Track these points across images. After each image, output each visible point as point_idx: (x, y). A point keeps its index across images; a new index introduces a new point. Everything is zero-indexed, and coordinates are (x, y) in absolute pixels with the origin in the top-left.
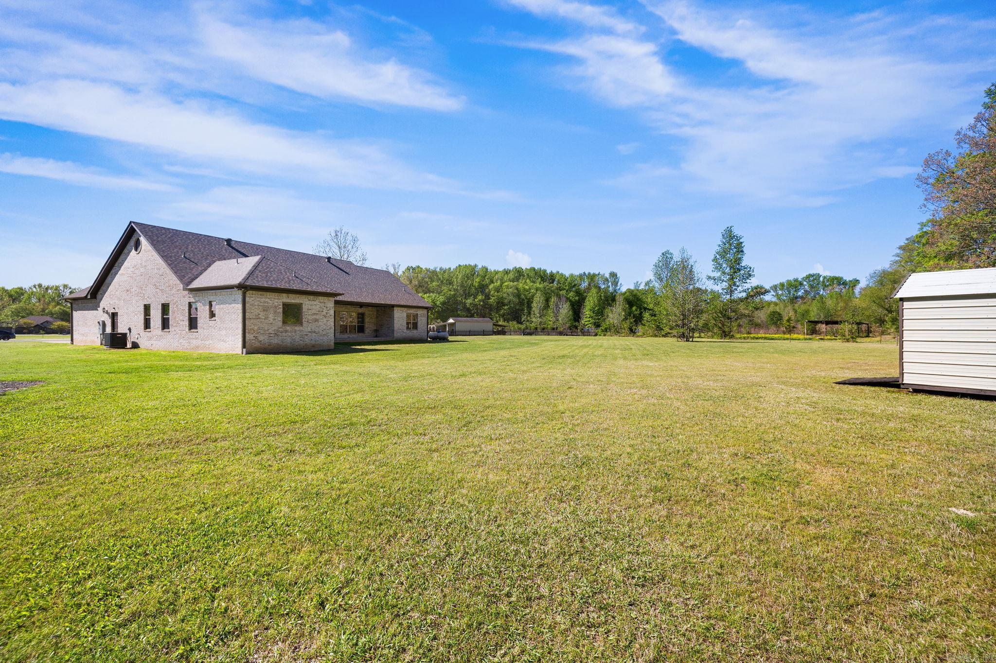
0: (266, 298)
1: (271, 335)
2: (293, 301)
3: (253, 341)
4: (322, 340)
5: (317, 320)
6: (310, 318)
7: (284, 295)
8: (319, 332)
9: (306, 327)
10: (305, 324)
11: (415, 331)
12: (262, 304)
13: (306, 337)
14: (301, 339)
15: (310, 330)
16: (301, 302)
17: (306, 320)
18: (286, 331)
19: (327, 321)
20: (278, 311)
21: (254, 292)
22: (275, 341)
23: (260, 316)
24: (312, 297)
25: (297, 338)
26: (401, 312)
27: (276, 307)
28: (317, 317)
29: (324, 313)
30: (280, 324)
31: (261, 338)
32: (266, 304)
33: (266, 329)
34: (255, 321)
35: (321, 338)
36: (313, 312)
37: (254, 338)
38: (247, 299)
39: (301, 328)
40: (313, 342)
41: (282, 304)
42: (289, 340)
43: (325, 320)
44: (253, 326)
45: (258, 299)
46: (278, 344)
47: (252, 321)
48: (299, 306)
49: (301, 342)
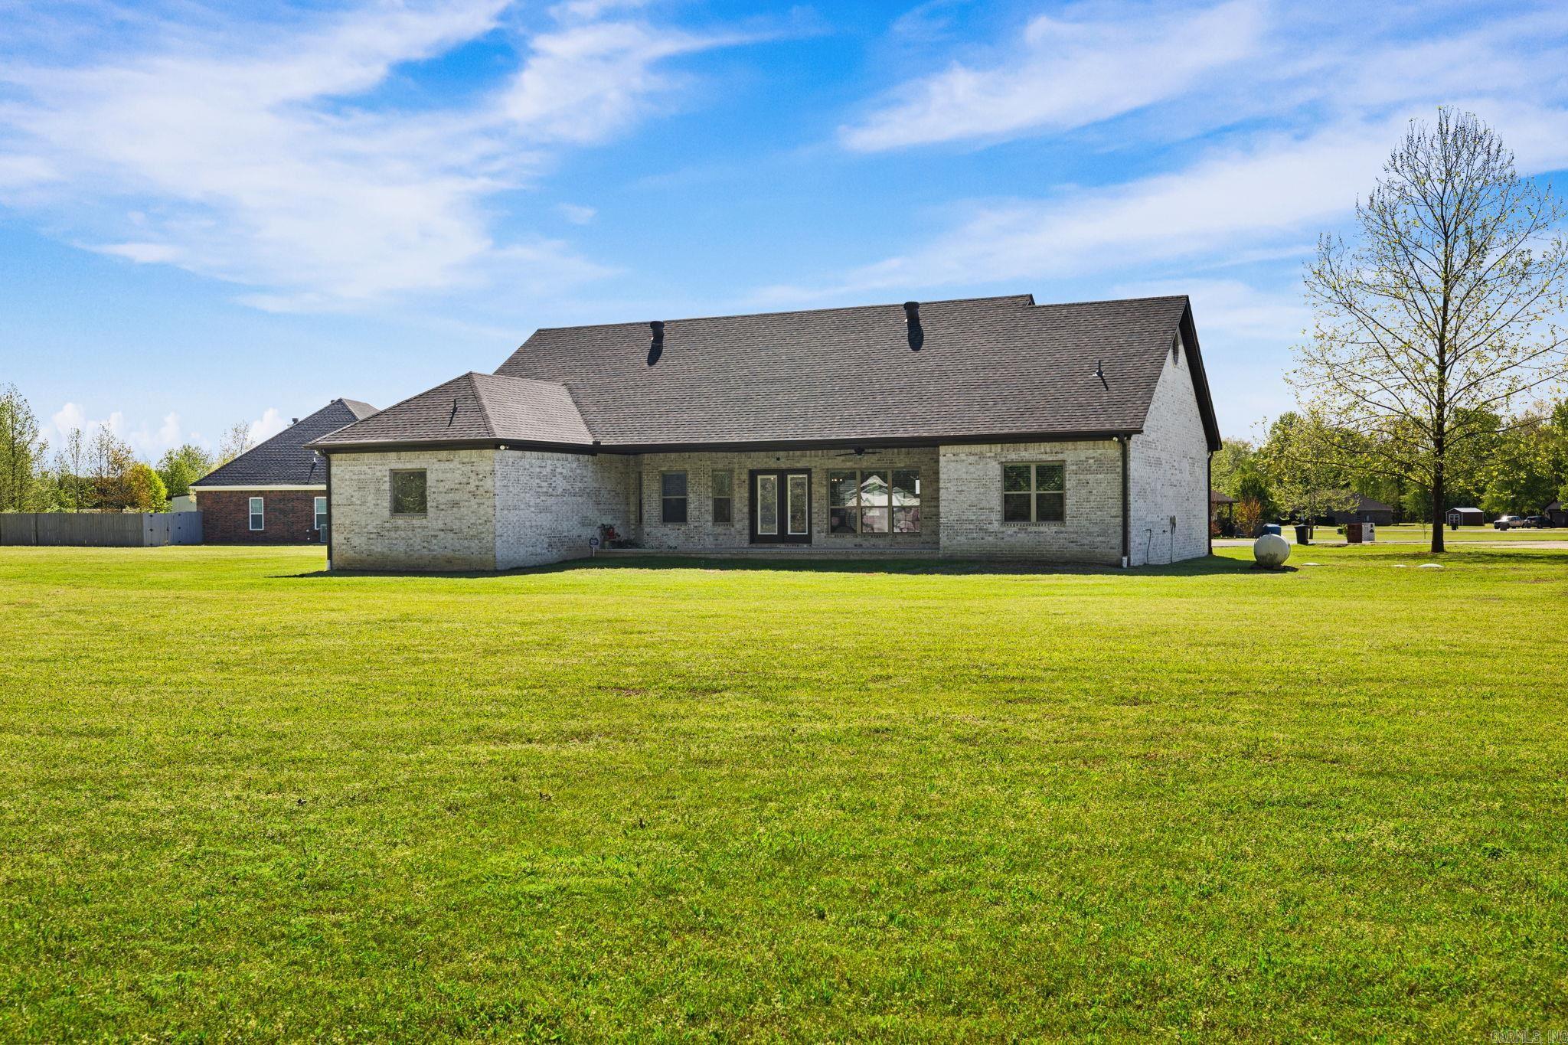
0: (362, 464)
1: (372, 536)
2: (409, 466)
3: (344, 547)
4: (469, 548)
5: (455, 504)
6: (443, 499)
7: (393, 455)
8: (461, 531)
9: (433, 520)
10: (431, 512)
11: (1049, 529)
12: (356, 477)
13: (435, 541)
14: (425, 544)
15: (441, 526)
16: (424, 465)
17: (435, 504)
18: (397, 529)
19: (479, 504)
20: (383, 488)
21: (344, 455)
22: (379, 547)
23: (354, 499)
24: (443, 454)
25: (417, 542)
27: (378, 481)
28: (457, 496)
29: (472, 487)
30: (387, 513)
31: (356, 541)
32: (363, 477)
33: (363, 523)
34: (347, 509)
35: (466, 543)
36: (448, 485)
37: (345, 541)
38: (334, 470)
39: (424, 521)
40: (449, 553)
41: (387, 473)
42: (402, 547)
43: (473, 502)
44: (343, 519)
45: (350, 468)
46: (383, 554)
47: (342, 509)
48: (421, 475)
49: (425, 551)
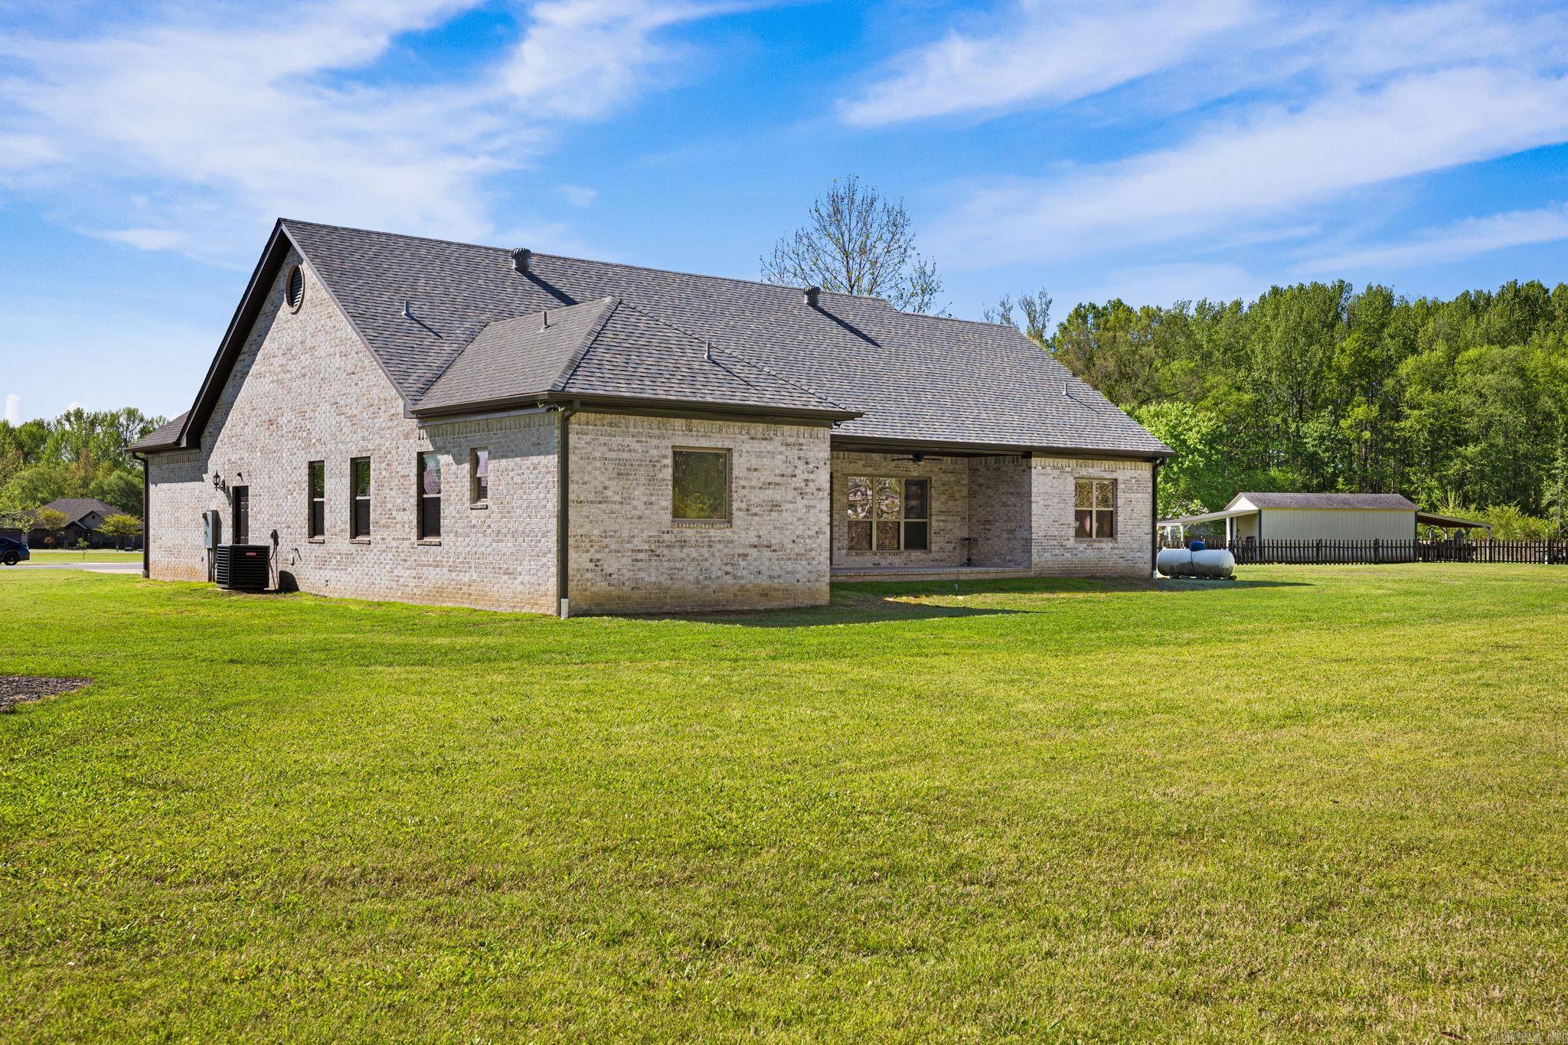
0: (626, 434)
1: (641, 556)
2: (704, 443)
3: (589, 575)
4: (793, 573)
5: (775, 506)
6: (756, 497)
7: (679, 423)
8: (782, 547)
9: (743, 530)
10: (739, 517)
11: (1106, 545)
12: (613, 455)
13: (743, 564)
14: (729, 568)
15: (754, 540)
16: (728, 444)
17: (744, 506)
18: (683, 543)
19: (809, 507)
20: (660, 476)
21: (592, 416)
22: (653, 575)
23: (609, 493)
24: (759, 428)
25: (716, 565)
26: (1056, 473)
27: (653, 463)
28: (776, 495)
29: (798, 482)
30: (667, 517)
31: (611, 565)
32: (625, 455)
33: (625, 534)
34: (594, 509)
35: (789, 566)
36: (765, 476)
37: (592, 566)
38: (573, 439)
39: (728, 532)
40: (764, 581)
41: (669, 453)
42: (691, 573)
43: (801, 504)
44: (588, 526)
45: (602, 439)
46: (659, 586)
47: (586, 509)
48: (722, 458)
49: (729, 580)
